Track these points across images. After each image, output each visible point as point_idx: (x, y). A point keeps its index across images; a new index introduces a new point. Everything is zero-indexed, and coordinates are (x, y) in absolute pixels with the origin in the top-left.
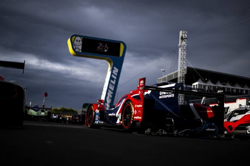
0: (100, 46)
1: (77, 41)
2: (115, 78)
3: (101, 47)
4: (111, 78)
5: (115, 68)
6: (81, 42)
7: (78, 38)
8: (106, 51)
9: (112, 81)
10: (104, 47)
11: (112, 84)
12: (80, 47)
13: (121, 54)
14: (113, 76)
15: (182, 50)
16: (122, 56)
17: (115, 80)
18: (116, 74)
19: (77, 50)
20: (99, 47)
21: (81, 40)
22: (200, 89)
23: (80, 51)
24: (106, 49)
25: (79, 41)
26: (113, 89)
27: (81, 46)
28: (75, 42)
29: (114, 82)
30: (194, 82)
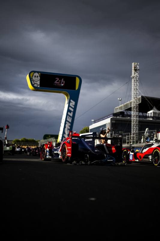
0: (57, 80)
1: (35, 76)
2: (72, 110)
3: (58, 82)
4: (69, 111)
5: (71, 101)
6: (39, 78)
7: (36, 74)
8: (62, 85)
9: (69, 113)
10: (61, 82)
11: (69, 116)
12: (38, 83)
13: (77, 88)
14: (70, 109)
15: (134, 81)
16: (77, 90)
17: (72, 112)
18: (73, 107)
19: (35, 85)
20: (56, 82)
21: (38, 76)
22: (155, 117)
23: (39, 86)
24: (63, 83)
25: (37, 77)
26: (70, 121)
27: (39, 81)
28: (34, 78)
29: (71, 114)
30: (149, 111)
